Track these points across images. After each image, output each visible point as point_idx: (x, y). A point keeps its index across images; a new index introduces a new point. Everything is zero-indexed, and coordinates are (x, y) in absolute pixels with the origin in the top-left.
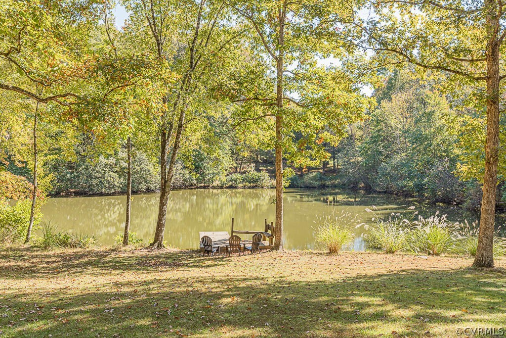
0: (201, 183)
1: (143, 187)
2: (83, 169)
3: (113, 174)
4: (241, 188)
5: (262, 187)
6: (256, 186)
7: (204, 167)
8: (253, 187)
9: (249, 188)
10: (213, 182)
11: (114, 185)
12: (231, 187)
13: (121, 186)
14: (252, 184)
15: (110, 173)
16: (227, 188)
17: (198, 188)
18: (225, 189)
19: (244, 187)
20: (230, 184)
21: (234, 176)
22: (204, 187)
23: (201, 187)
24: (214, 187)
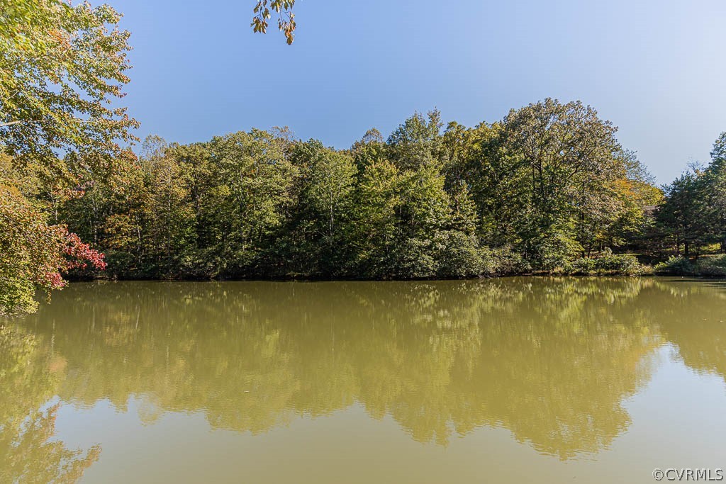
0: (539, 269)
1: (462, 271)
2: (397, 252)
3: (427, 257)
4: (594, 275)
5: (628, 275)
6: (617, 273)
7: (542, 251)
8: (612, 275)
9: (607, 275)
10: (553, 268)
11: (428, 269)
12: (578, 274)
13: (436, 270)
14: (610, 271)
15: (423, 255)
16: (573, 275)
17: (534, 275)
18: (570, 277)
19: (599, 275)
20: (577, 270)
21: (584, 261)
22: (543, 274)
23: (538, 274)
24: (555, 275)
